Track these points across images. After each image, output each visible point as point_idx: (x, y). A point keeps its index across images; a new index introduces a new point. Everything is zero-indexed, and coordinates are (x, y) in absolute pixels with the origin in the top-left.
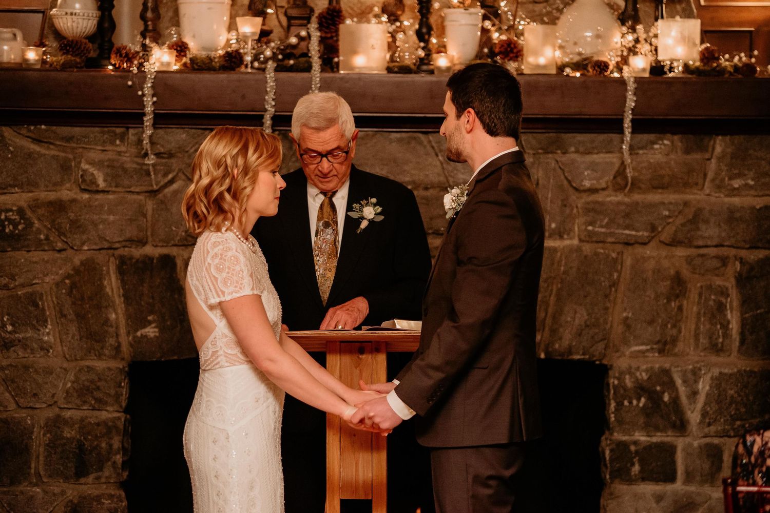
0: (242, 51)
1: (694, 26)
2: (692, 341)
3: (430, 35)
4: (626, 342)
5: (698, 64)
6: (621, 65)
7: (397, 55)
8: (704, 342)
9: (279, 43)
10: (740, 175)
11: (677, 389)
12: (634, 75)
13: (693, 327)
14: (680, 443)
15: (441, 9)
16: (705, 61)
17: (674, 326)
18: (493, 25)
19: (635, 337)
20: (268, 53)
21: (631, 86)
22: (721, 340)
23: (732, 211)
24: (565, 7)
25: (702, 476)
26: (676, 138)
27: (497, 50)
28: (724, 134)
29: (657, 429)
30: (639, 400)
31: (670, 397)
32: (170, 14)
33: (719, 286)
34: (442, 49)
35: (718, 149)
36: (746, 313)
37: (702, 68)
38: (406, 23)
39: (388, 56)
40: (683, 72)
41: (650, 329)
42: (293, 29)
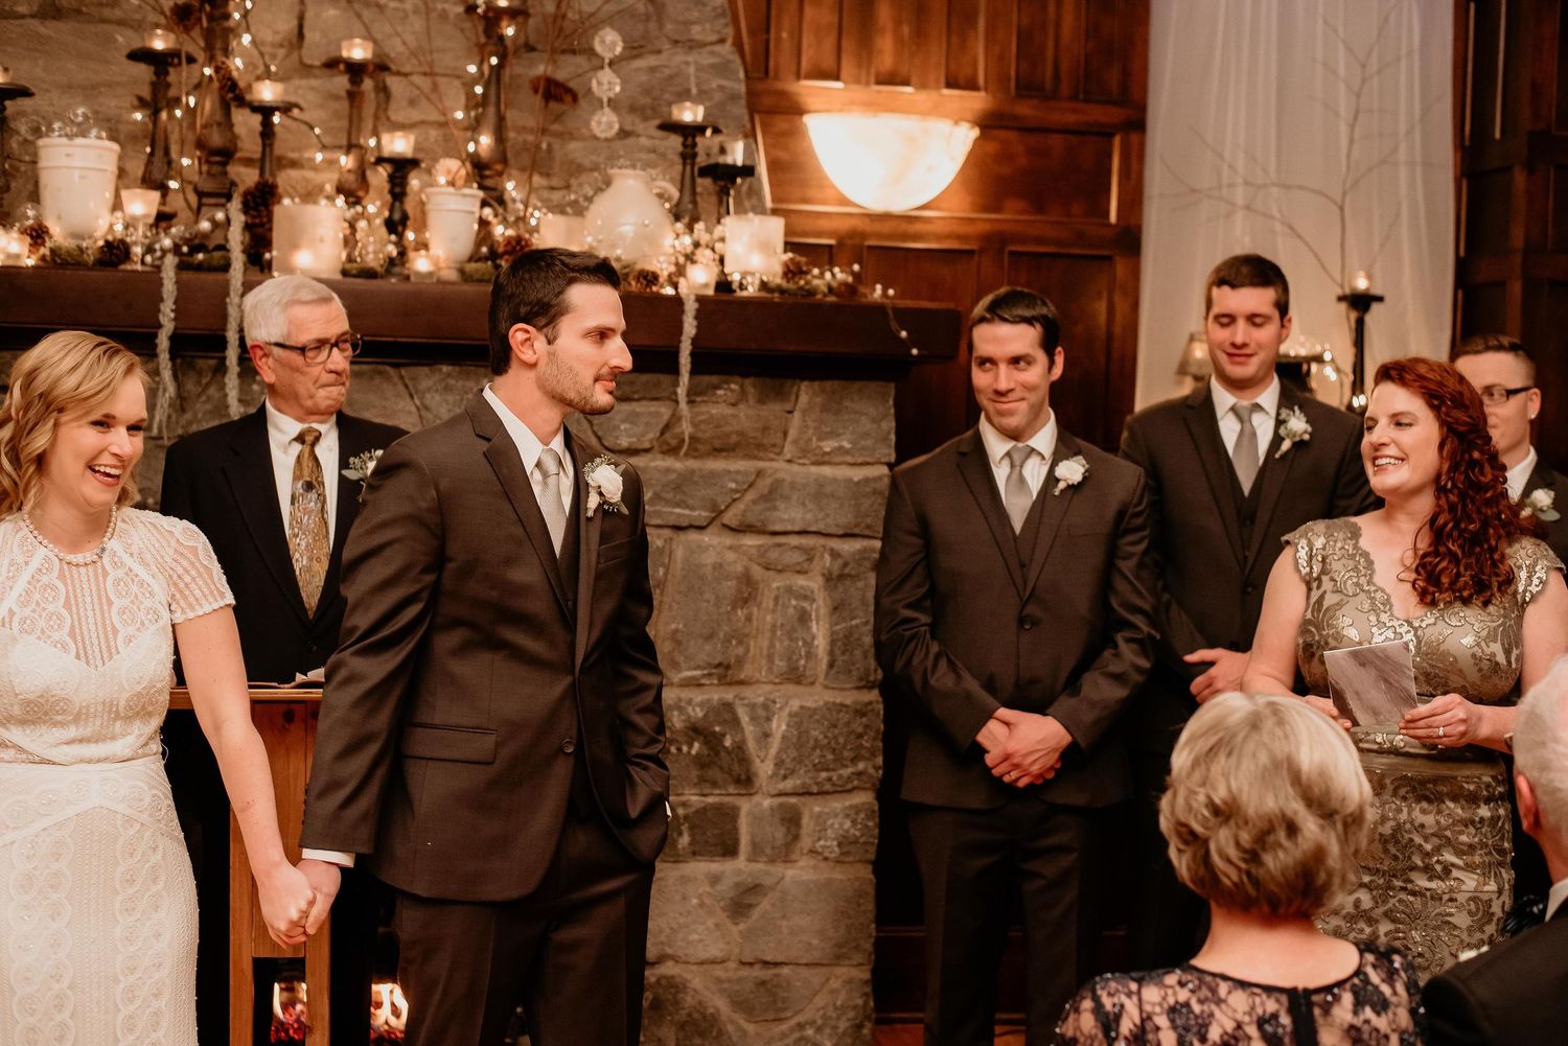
0: (128, 240)
1: (775, 227)
2: (764, 662)
3: (405, 226)
4: (675, 665)
5: (778, 280)
6: (675, 279)
7: (357, 253)
8: (781, 664)
9: (183, 228)
10: (833, 434)
11: (742, 730)
12: (695, 292)
13: (766, 644)
14: (745, 806)
15: (422, 189)
16: (790, 275)
17: (740, 643)
18: (496, 216)
19: (686, 658)
20: (167, 242)
21: (691, 307)
22: (802, 662)
23: (821, 483)
24: (595, 193)
25: (773, 848)
26: (748, 382)
27: (501, 249)
28: (812, 377)
29: (714, 784)
30: (690, 746)
31: (734, 741)
32: (30, 187)
33: (802, 587)
34: (423, 245)
35: (804, 399)
36: (837, 624)
37: (784, 284)
38: (371, 209)
39: (344, 256)
40: (759, 290)
41: (708, 647)
42: (204, 209)
